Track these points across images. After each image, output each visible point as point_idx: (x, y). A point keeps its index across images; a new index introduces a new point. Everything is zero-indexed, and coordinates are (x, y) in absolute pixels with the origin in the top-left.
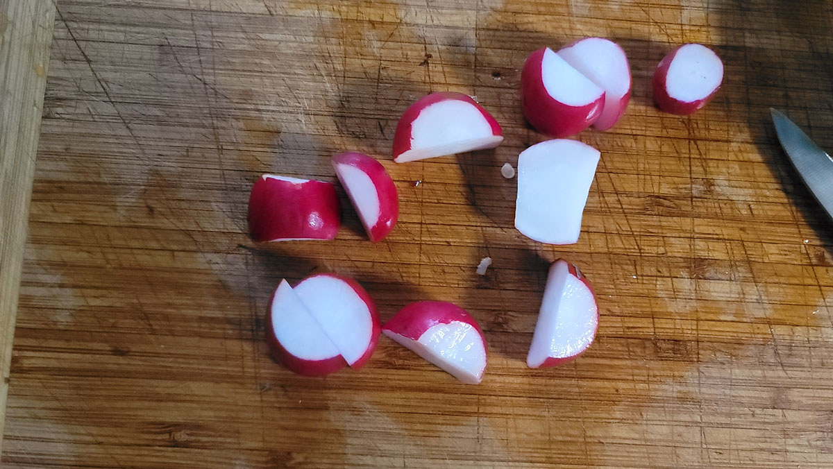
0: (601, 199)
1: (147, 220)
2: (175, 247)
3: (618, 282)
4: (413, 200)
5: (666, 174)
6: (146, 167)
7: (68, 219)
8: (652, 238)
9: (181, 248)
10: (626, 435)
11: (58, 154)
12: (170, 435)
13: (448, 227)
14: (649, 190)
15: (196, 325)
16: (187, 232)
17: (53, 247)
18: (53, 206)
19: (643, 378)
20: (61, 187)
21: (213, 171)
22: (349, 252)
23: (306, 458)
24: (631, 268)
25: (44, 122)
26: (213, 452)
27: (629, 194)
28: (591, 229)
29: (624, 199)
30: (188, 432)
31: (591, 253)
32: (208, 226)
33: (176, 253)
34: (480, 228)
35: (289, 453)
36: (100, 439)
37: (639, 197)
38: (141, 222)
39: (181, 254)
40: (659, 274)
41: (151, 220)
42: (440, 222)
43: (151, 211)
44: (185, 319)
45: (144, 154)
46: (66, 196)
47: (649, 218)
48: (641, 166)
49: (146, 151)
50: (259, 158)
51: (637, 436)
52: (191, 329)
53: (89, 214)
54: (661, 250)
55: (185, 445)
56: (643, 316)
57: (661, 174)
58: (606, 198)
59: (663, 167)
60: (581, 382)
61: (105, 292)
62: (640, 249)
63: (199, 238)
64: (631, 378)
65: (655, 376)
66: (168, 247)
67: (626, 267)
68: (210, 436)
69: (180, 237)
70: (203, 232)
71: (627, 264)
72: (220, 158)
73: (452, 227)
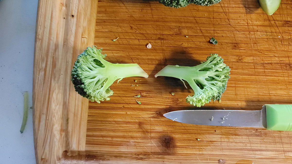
0: (270, 22)
1: (130, 30)
2: (139, 38)
3: (276, 47)
4: (211, 23)
5: (289, 14)
6: (130, 15)
7: (107, 30)
8: (286, 34)
9: (141, 38)
10: (283, 93)
11: (103, 12)
12: (141, 94)
13: (222, 31)
14: (284, 19)
15: (147, 61)
16: (142, 34)
17: (103, 39)
18: (102, 27)
19: (287, 76)
20: (105, 21)
21: (150, 16)
22: (192, 39)
23: (183, 100)
24: (280, 43)
25: (99, 3)
26: (154, 99)
27: (278, 21)
28: (267, 31)
29: (277, 22)
30: (146, 93)
31: (267, 38)
32: (149, 32)
33: (139, 40)
34: (232, 32)
35: (177, 99)
36: (120, 95)
37: (281, 21)
38: (129, 31)
39: (141, 40)
40: (289, 44)
41: (132, 30)
42: (220, 30)
43: (132, 28)
44: (143, 59)
45: (129, 11)
46: (106, 24)
47: (285, 28)
48: (281, 12)
49: (129, 10)
50: (163, 12)
51: (286, 93)
52: (145, 62)
53: (113, 29)
54: (289, 37)
55: (145, 97)
56: (285, 57)
57: (288, 14)
58: (271, 22)
59: (288, 12)
60: (267, 77)
61: (118, 52)
62: (283, 37)
63: (146, 35)
64: (283, 76)
65: (290, 75)
66: (137, 38)
67: (279, 42)
68: (153, 94)
69: (141, 35)
70: (148, 34)
71: (279, 41)
72: (152, 12)
73: (224, 31)
